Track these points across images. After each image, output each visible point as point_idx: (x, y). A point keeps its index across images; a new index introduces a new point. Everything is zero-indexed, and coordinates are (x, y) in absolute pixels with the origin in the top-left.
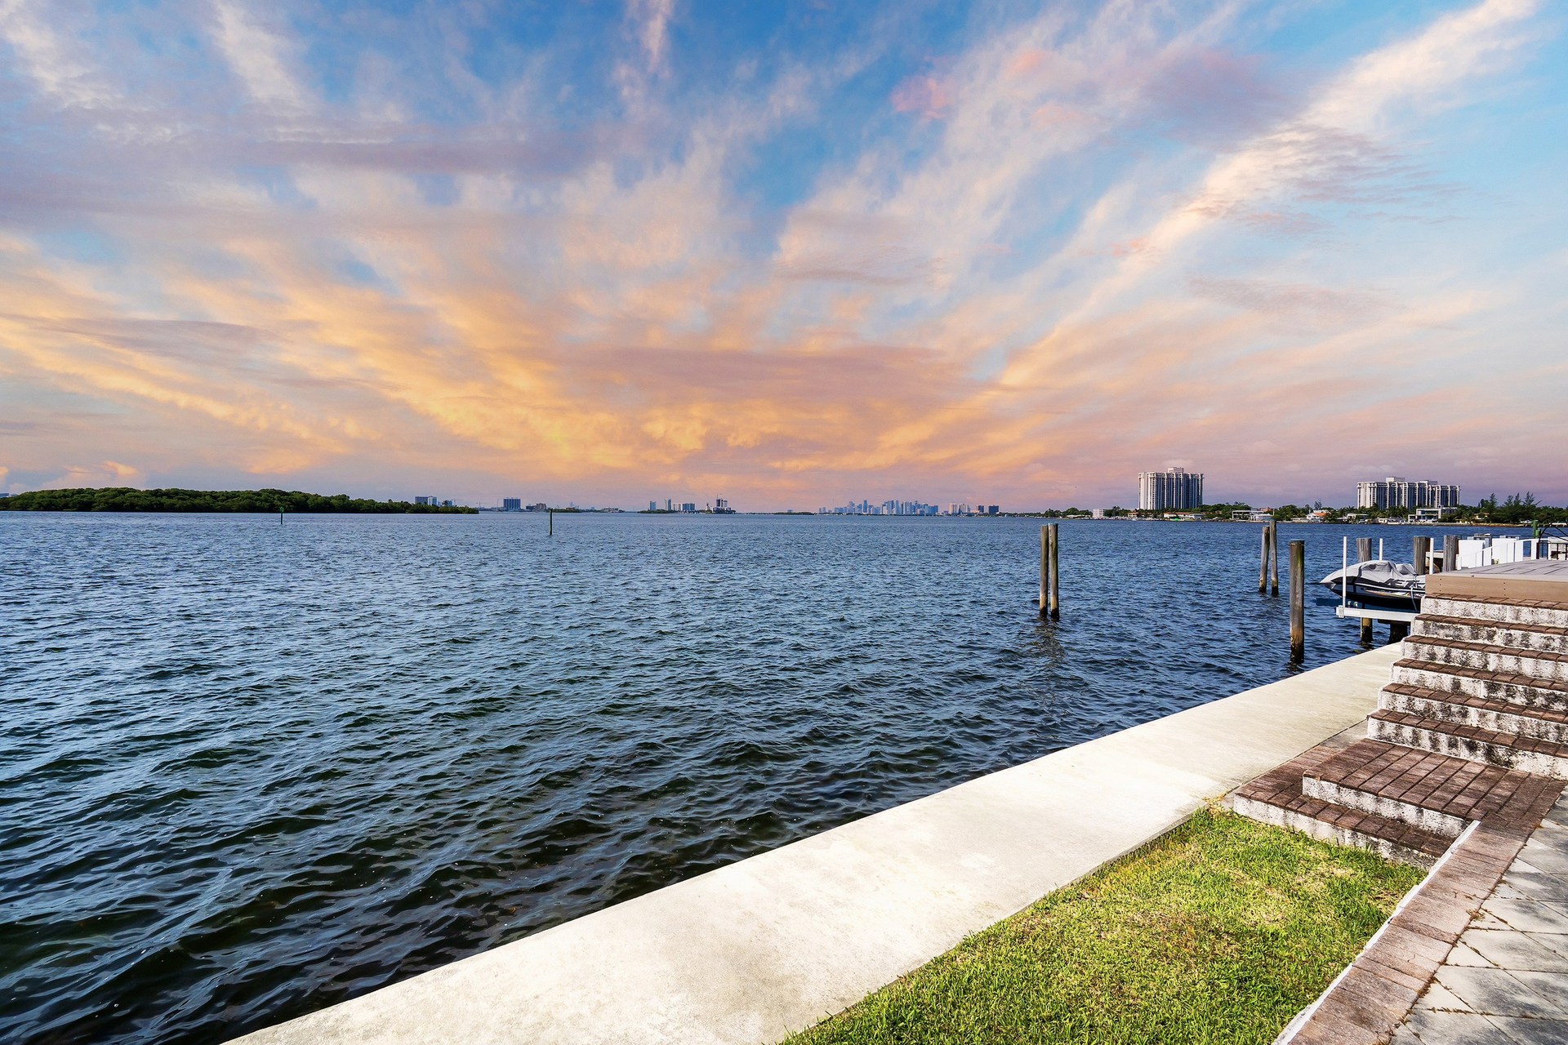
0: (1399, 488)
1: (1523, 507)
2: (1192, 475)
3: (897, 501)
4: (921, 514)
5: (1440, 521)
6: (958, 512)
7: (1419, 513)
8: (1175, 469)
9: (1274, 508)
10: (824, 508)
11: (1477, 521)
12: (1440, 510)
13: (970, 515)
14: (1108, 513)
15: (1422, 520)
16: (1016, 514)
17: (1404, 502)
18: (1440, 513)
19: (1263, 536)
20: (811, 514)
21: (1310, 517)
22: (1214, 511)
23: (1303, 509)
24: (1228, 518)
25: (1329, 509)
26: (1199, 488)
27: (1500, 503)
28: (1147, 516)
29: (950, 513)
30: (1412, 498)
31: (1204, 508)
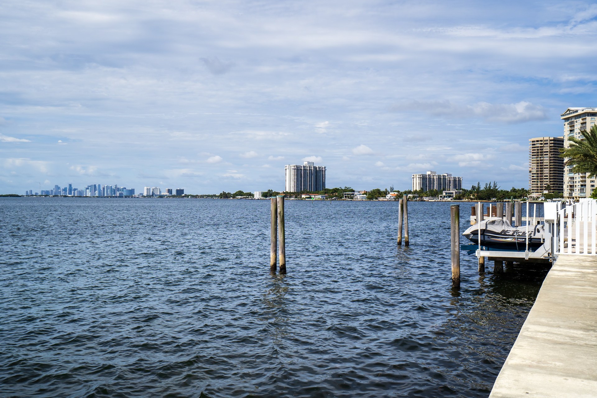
0: (433, 178)
1: (492, 190)
2: (319, 168)
3: (99, 186)
4: (121, 196)
5: (455, 199)
6: (151, 194)
7: (444, 194)
8: (309, 163)
9: (368, 191)
10: (31, 191)
11: (472, 199)
12: (454, 192)
13: (161, 197)
14: (265, 195)
15: (446, 198)
16: (197, 196)
17: (436, 187)
18: (454, 194)
19: (400, 206)
20: (18, 196)
21: (388, 196)
22: (332, 193)
23: (384, 192)
24: (341, 198)
25: (398, 192)
26: (324, 177)
27: (482, 188)
28: (290, 197)
29: (145, 194)
30: (440, 184)
31: (327, 191)
